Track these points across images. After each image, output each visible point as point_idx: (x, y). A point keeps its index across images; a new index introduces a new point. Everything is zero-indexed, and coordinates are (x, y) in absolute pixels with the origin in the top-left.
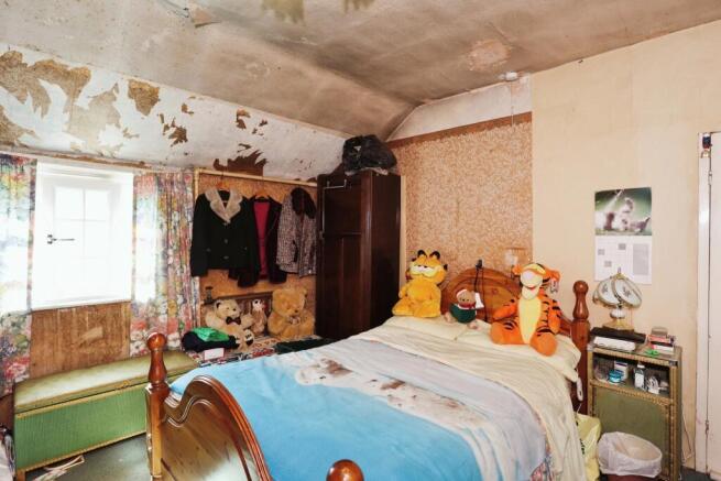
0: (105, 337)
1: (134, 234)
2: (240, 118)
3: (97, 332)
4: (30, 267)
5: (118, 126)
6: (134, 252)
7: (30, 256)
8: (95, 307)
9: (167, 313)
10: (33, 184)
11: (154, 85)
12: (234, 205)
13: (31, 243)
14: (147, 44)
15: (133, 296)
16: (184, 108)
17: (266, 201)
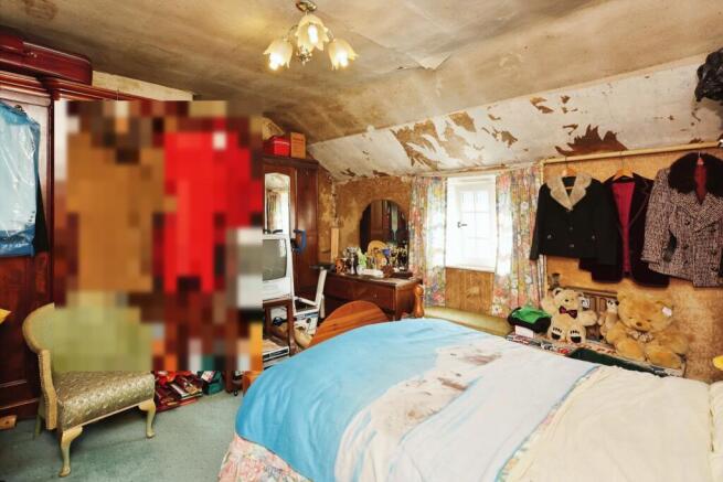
0: (480, 295)
1: (498, 221)
2: (538, 105)
3: (475, 290)
4: (445, 240)
5: (468, 144)
6: (498, 235)
7: (445, 234)
8: (474, 272)
9: (517, 288)
10: (446, 192)
11: (462, 112)
12: (580, 189)
13: (445, 226)
14: (438, 92)
15: (496, 269)
16: (492, 117)
17: (630, 180)
